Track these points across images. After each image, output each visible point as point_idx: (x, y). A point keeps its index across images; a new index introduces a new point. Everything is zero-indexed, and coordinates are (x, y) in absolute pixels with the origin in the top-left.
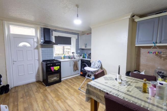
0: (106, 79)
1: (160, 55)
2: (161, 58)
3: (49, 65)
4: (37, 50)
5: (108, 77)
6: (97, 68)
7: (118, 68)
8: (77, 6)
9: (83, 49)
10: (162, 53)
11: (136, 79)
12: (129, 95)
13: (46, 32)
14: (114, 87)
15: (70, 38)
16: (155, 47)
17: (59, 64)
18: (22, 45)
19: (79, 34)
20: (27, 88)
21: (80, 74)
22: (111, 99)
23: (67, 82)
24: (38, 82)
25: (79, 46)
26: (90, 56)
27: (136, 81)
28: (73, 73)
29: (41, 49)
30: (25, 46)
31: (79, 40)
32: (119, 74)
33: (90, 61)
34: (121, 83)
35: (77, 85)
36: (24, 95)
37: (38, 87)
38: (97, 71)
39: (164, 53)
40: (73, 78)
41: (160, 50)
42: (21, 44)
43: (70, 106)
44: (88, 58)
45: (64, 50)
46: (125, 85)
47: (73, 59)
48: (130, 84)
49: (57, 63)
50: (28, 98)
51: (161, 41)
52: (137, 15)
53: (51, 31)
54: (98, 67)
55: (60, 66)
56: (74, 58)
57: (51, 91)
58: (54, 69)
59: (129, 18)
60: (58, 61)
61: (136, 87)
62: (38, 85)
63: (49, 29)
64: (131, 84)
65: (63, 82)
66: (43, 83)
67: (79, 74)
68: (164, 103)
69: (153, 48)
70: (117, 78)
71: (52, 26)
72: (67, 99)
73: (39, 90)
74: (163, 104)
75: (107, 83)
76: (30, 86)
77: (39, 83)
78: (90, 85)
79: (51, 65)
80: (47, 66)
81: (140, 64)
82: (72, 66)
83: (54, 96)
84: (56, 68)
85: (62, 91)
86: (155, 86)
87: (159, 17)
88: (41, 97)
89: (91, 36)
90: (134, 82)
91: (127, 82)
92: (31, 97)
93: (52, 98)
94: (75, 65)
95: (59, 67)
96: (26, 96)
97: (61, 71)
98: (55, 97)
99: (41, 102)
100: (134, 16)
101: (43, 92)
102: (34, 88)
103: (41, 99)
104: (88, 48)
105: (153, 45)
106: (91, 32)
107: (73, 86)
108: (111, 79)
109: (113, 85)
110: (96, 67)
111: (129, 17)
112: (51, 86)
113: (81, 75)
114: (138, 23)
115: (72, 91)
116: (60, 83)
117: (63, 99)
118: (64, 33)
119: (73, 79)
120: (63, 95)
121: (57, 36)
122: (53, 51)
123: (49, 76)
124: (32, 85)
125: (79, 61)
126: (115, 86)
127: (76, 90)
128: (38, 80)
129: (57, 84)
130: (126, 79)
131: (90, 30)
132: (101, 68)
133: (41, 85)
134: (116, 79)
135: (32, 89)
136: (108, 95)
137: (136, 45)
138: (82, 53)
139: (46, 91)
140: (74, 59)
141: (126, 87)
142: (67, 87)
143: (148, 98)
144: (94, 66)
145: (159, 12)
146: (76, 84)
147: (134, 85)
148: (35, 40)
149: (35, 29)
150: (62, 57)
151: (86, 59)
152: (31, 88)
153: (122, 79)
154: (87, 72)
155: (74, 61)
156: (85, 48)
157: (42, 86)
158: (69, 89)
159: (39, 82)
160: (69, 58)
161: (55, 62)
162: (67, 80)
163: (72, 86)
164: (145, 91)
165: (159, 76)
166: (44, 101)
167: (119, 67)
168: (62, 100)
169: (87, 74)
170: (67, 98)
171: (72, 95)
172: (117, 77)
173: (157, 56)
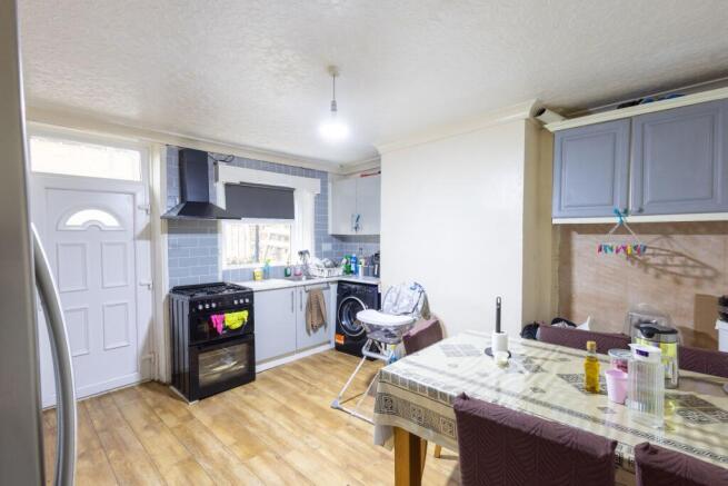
0: (451, 353)
1: (641, 258)
2: (646, 271)
3: (204, 306)
4: (149, 242)
5: (459, 346)
6: (406, 314)
7: (495, 308)
8: (333, 71)
9: (343, 238)
10: (648, 251)
11: (560, 348)
12: (538, 403)
13: (192, 165)
14: (484, 380)
15: (289, 192)
16: (622, 229)
17: (247, 301)
18: (80, 223)
19: (326, 173)
20: (100, 412)
21: (333, 346)
22: (481, 415)
23: (281, 380)
24: (150, 384)
25: (326, 226)
26: (374, 264)
27: (562, 356)
28: (305, 339)
29: (164, 240)
30: (95, 227)
31: (326, 198)
32: (498, 331)
33: (376, 286)
34: (506, 365)
35: (326, 390)
36: (95, 444)
37: (152, 409)
38: (411, 325)
39: (657, 251)
40: (305, 360)
41: (640, 240)
42: (78, 219)
43: (303, 477)
44: (366, 273)
45: (257, 241)
46: (521, 372)
47: (304, 281)
48: (539, 367)
49: (238, 297)
50: (112, 454)
51: (644, 208)
52: (554, 109)
53: (210, 162)
54: (411, 310)
55: (250, 308)
56: (309, 277)
57: (215, 419)
58: (227, 324)
59: (527, 120)
60: (240, 288)
61: (561, 376)
62: (149, 396)
63: (205, 154)
64: (544, 367)
65: (264, 379)
66: (172, 388)
67: (329, 342)
68: (656, 421)
69: (616, 233)
70: (490, 349)
71: (217, 142)
72: (287, 448)
73: (161, 420)
74: (654, 424)
75: (456, 366)
76: (115, 403)
77: (154, 390)
78: (393, 375)
79: (214, 305)
80: (197, 309)
81: (574, 296)
82: (299, 309)
83: (228, 439)
84: (234, 320)
85: (264, 416)
86: (624, 366)
87: (630, 119)
88: (171, 448)
89: (379, 183)
90: (554, 360)
91: (528, 361)
92: (127, 449)
93: (220, 450)
94: (314, 306)
95: (245, 314)
96: (102, 447)
97: (256, 332)
98: (235, 444)
99: (175, 468)
100: (541, 112)
101: (179, 427)
102: (135, 413)
103: (174, 453)
104: (365, 231)
105: (616, 220)
106: (379, 168)
107: (309, 393)
108: (469, 351)
109: (477, 373)
110: (405, 311)
111: (527, 113)
112: (213, 399)
113: (338, 348)
114: (557, 138)
115: (306, 415)
116: (252, 383)
117: (272, 451)
118: (265, 169)
119: (306, 366)
120: (270, 433)
121: (237, 182)
122: (219, 246)
123: (202, 357)
124: (121, 399)
125: (328, 288)
126: (485, 375)
127: (322, 410)
128: (147, 377)
129: (238, 391)
130: (523, 351)
131: (376, 158)
132: (426, 313)
133: (163, 398)
134: (489, 352)
135: (123, 416)
136: (467, 401)
137: (555, 221)
138: (341, 254)
139: (192, 422)
140: (307, 279)
141: (527, 379)
142: (283, 400)
143: (604, 409)
144: (396, 308)
145: (631, 101)
146: (319, 385)
147: (557, 368)
148: (142, 199)
149: (141, 151)
150: (258, 271)
151: (360, 278)
152: (118, 414)
153: (512, 351)
154: (369, 331)
155: (308, 288)
156: (354, 233)
157: (171, 403)
158: (294, 408)
159: (156, 385)
160: (287, 275)
161: (226, 292)
162: (278, 371)
163: (304, 394)
164: (593, 388)
165: (639, 331)
166: (188, 465)
167: (499, 305)
168: (267, 454)
169: (369, 342)
170: (287, 443)
171: (309, 432)
172: (490, 343)
173: (632, 262)
